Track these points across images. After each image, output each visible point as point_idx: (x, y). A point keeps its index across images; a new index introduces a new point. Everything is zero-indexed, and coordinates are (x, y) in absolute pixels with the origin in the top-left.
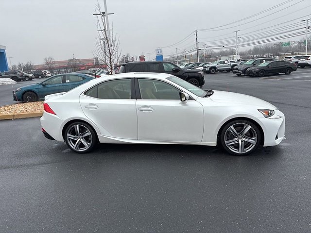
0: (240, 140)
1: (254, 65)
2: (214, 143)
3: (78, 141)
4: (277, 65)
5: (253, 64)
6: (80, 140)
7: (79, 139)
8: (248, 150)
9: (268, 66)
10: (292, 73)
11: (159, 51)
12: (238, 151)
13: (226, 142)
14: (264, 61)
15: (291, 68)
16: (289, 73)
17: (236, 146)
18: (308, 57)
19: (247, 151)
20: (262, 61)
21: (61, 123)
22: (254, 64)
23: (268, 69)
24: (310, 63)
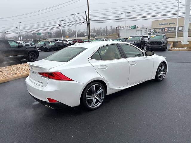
0: (161, 73)
2: (154, 77)
7: (94, 98)
9: (55, 45)
12: (161, 79)
13: (158, 75)
14: (50, 42)
18: (67, 40)
22: (45, 44)
23: (55, 47)
24: (68, 44)
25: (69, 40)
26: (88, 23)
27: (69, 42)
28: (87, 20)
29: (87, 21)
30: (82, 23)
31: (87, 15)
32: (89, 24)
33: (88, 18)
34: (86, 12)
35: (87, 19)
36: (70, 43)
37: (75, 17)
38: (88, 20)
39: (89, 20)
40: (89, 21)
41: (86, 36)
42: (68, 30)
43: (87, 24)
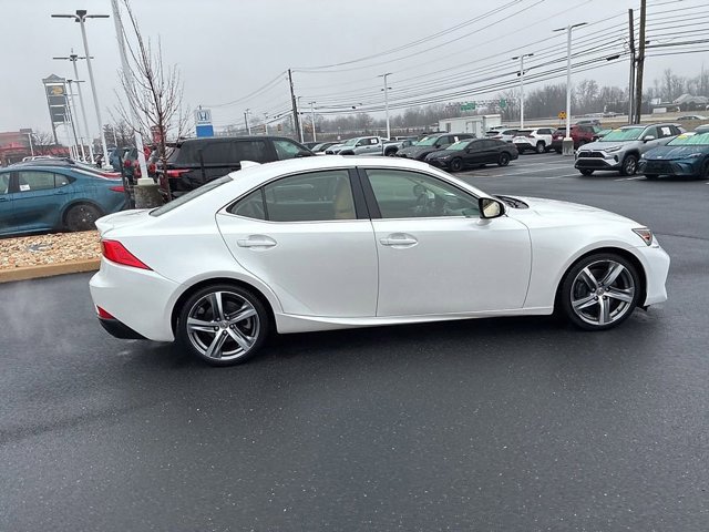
0: (600, 298)
1: (438, 147)
2: (547, 308)
3: (219, 334)
4: (484, 147)
5: (435, 144)
6: (224, 330)
7: (221, 330)
8: (617, 316)
9: (467, 150)
10: (511, 163)
11: (203, 114)
12: (598, 321)
13: (574, 303)
14: (456, 138)
15: (507, 152)
16: (506, 164)
17: (594, 311)
18: (531, 131)
19: (615, 319)
20: (451, 140)
21: (172, 292)
22: (437, 145)
23: (467, 156)
24: (534, 144)
25: (539, 132)
26: (637, 54)
27: (540, 137)
28: (632, 46)
29: (633, 51)
30: (609, 59)
31: (637, 22)
32: (641, 60)
33: (637, 37)
34: (631, 11)
35: (632, 40)
36: (541, 142)
37: (570, 41)
38: (637, 46)
39: (643, 43)
40: (642, 48)
41: (655, 111)
42: (583, 86)
43: (634, 60)
